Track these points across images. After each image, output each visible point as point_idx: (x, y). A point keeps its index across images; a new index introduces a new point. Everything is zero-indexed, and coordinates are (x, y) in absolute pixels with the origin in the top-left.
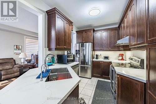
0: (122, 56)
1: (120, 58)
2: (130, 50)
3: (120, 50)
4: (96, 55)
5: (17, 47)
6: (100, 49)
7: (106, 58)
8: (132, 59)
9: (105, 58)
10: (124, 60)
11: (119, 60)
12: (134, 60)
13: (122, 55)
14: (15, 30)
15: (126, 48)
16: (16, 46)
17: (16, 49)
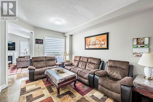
5: (139, 41)
17: (137, 46)
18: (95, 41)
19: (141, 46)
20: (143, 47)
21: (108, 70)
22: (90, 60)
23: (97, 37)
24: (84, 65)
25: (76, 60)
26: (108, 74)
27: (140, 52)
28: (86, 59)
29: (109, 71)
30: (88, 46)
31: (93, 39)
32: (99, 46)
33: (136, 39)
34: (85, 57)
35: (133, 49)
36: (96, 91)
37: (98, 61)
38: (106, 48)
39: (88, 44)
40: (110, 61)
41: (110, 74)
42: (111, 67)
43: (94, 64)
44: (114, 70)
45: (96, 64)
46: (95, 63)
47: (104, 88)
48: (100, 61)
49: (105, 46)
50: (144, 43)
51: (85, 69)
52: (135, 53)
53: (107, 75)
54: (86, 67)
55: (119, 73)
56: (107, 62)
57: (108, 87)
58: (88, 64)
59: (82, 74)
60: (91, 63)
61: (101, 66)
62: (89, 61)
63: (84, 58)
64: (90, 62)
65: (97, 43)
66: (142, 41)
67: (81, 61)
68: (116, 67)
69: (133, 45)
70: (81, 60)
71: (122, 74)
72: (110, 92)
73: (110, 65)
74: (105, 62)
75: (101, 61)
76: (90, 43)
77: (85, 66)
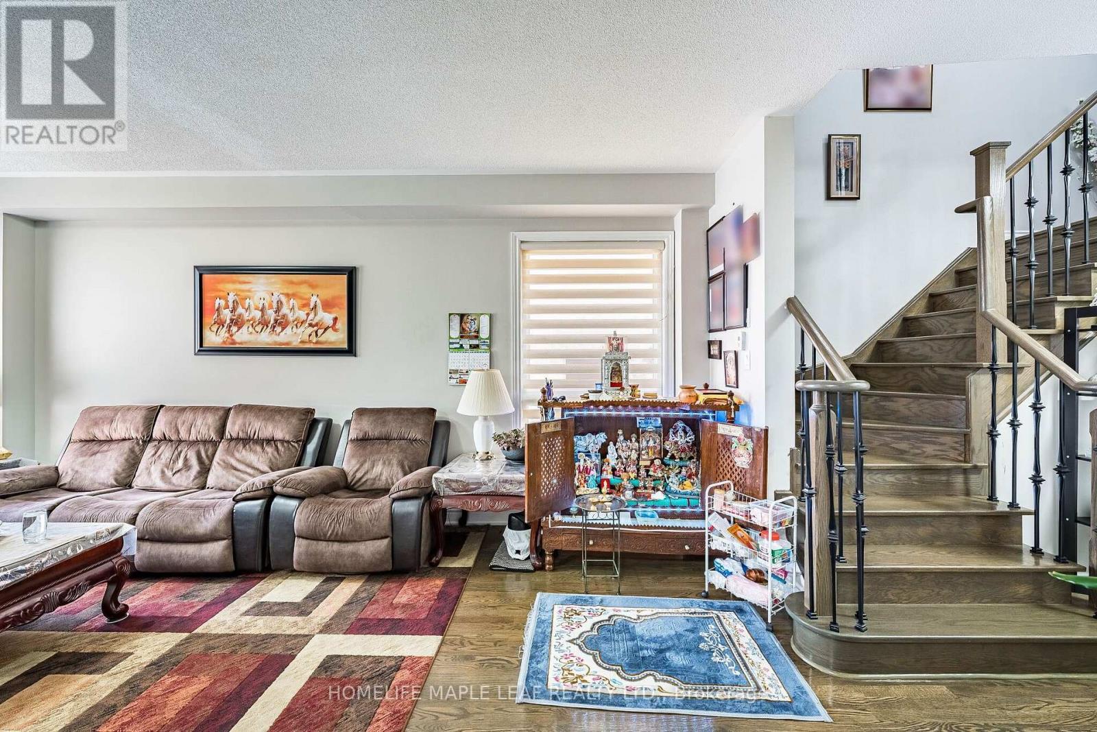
5: (467, 326)
16: (462, 317)
17: (462, 345)
18: (280, 303)
19: (471, 346)
20: (477, 346)
21: (349, 461)
22: (239, 421)
23: (292, 283)
24: (187, 466)
25: (111, 441)
26: (349, 479)
27: (467, 368)
28: (212, 420)
29: (354, 462)
30: (223, 333)
31: (261, 290)
33: (458, 318)
34: (194, 409)
35: (448, 355)
36: (279, 580)
37: (294, 421)
38: (345, 346)
39: (227, 315)
40: (361, 412)
41: (359, 475)
42: (363, 441)
43: (270, 441)
44: (378, 452)
45: (282, 441)
46: (279, 435)
47: (322, 546)
48: (308, 420)
49: (338, 338)
50: (478, 332)
51: (203, 487)
52: (456, 371)
53: (342, 484)
54: (205, 470)
55: (395, 462)
56: (348, 423)
57: (343, 528)
58: (228, 451)
59: (172, 522)
60: (246, 441)
61: (312, 447)
62: (233, 428)
63: (189, 416)
64: (238, 439)
65: (291, 317)
66: (474, 327)
67: (164, 439)
68: (387, 439)
69: (450, 338)
70: (158, 430)
71: (406, 463)
72: (349, 548)
73: (360, 436)
74: (339, 421)
75: (315, 422)
76: (240, 310)
77: (196, 468)
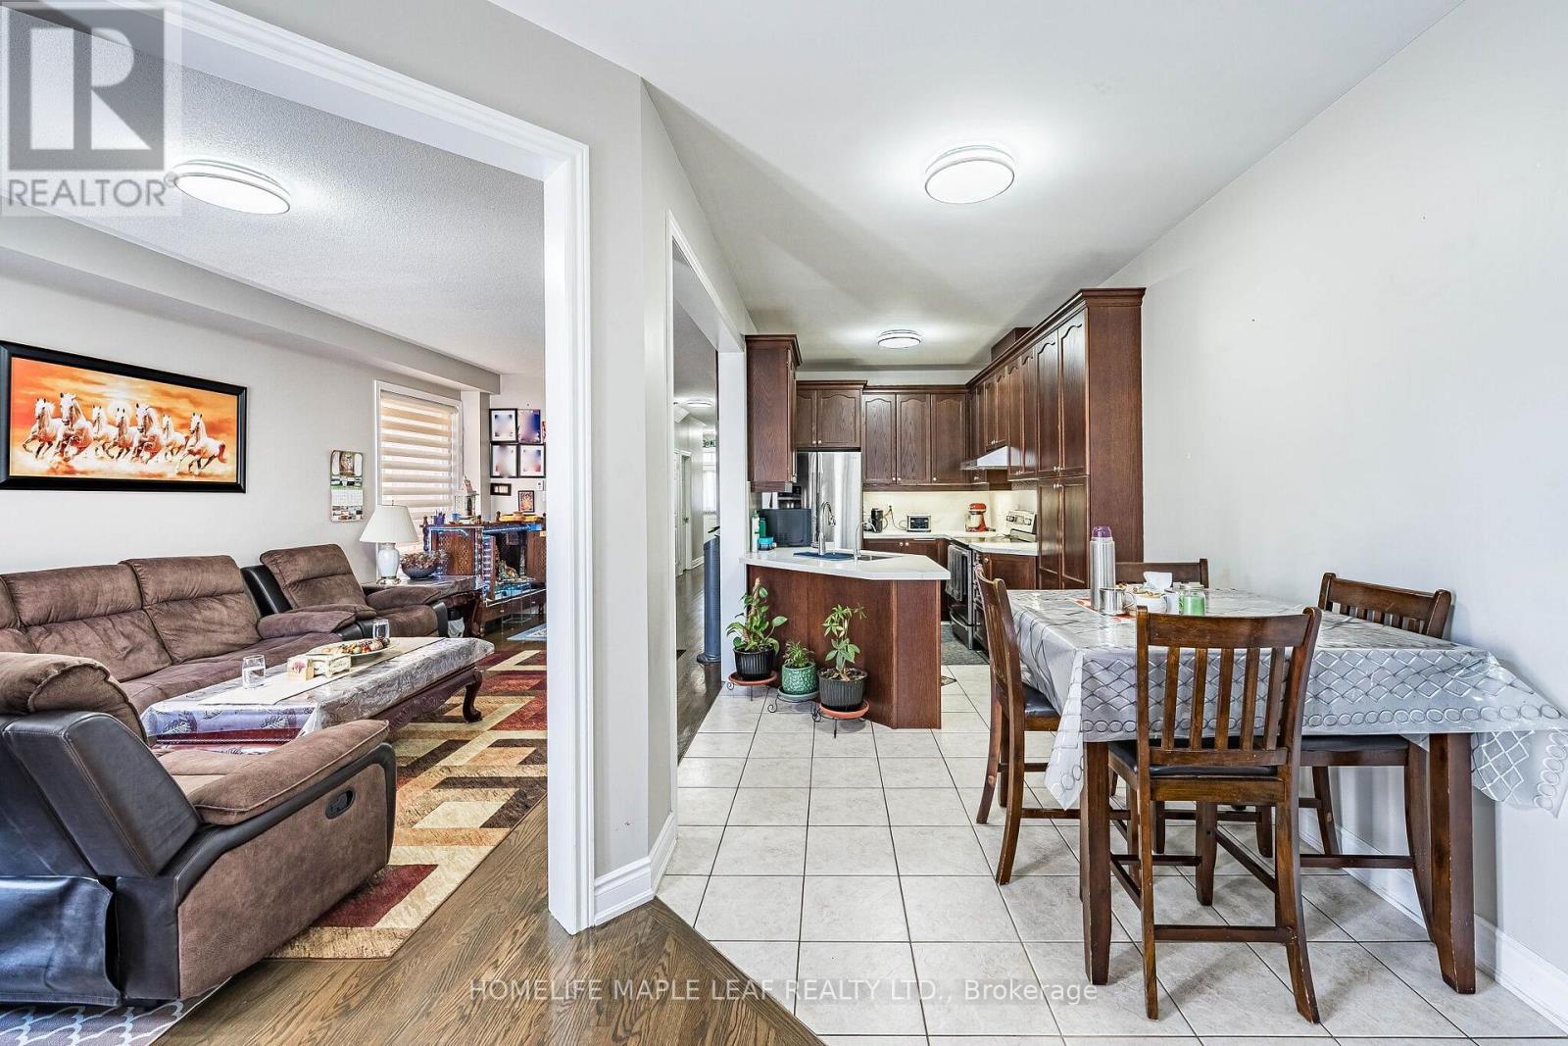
0: (979, 513)
1: (975, 521)
2: (1008, 487)
3: (973, 488)
4: (873, 512)
5: (345, 464)
6: (887, 481)
7: (919, 523)
8: (1014, 520)
9: (914, 526)
10: (987, 530)
11: (971, 530)
12: (1019, 520)
13: (979, 509)
14: (329, 339)
15: (999, 480)
16: (342, 453)
17: (341, 482)
18: (148, 419)
19: (348, 483)
20: (353, 484)
23: (167, 394)
27: (346, 505)
31: (120, 398)
32: (185, 468)
33: (338, 455)
35: (332, 491)
38: (233, 480)
39: (57, 427)
49: (226, 470)
50: (353, 470)
51: (173, 663)
52: (338, 508)
64: (171, 601)
65: (163, 440)
66: (350, 465)
69: (332, 474)
